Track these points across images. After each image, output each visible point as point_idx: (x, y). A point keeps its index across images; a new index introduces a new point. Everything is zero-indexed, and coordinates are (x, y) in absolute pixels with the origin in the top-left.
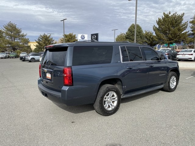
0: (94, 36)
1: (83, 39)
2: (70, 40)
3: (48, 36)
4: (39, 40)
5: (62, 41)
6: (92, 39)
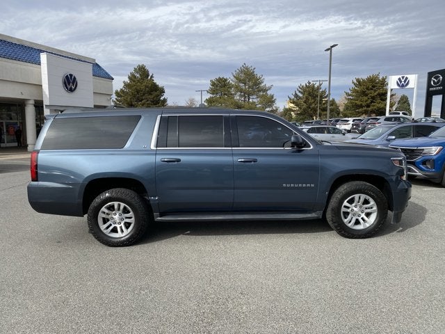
1: (403, 86)
2: (368, 92)
3: (316, 86)
4: (296, 95)
5: (349, 95)
6: (429, 86)
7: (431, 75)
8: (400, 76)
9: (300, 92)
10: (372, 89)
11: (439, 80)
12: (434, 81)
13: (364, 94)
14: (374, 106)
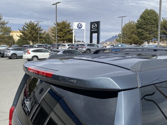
0: (94, 25)
1: (80, 28)
3: (35, 24)
4: (24, 29)
5: (53, 31)
6: (91, 29)
7: (92, 23)
8: (78, 23)
9: (25, 27)
10: (64, 28)
11: (95, 26)
12: (93, 27)
13: (61, 30)
14: (66, 37)
